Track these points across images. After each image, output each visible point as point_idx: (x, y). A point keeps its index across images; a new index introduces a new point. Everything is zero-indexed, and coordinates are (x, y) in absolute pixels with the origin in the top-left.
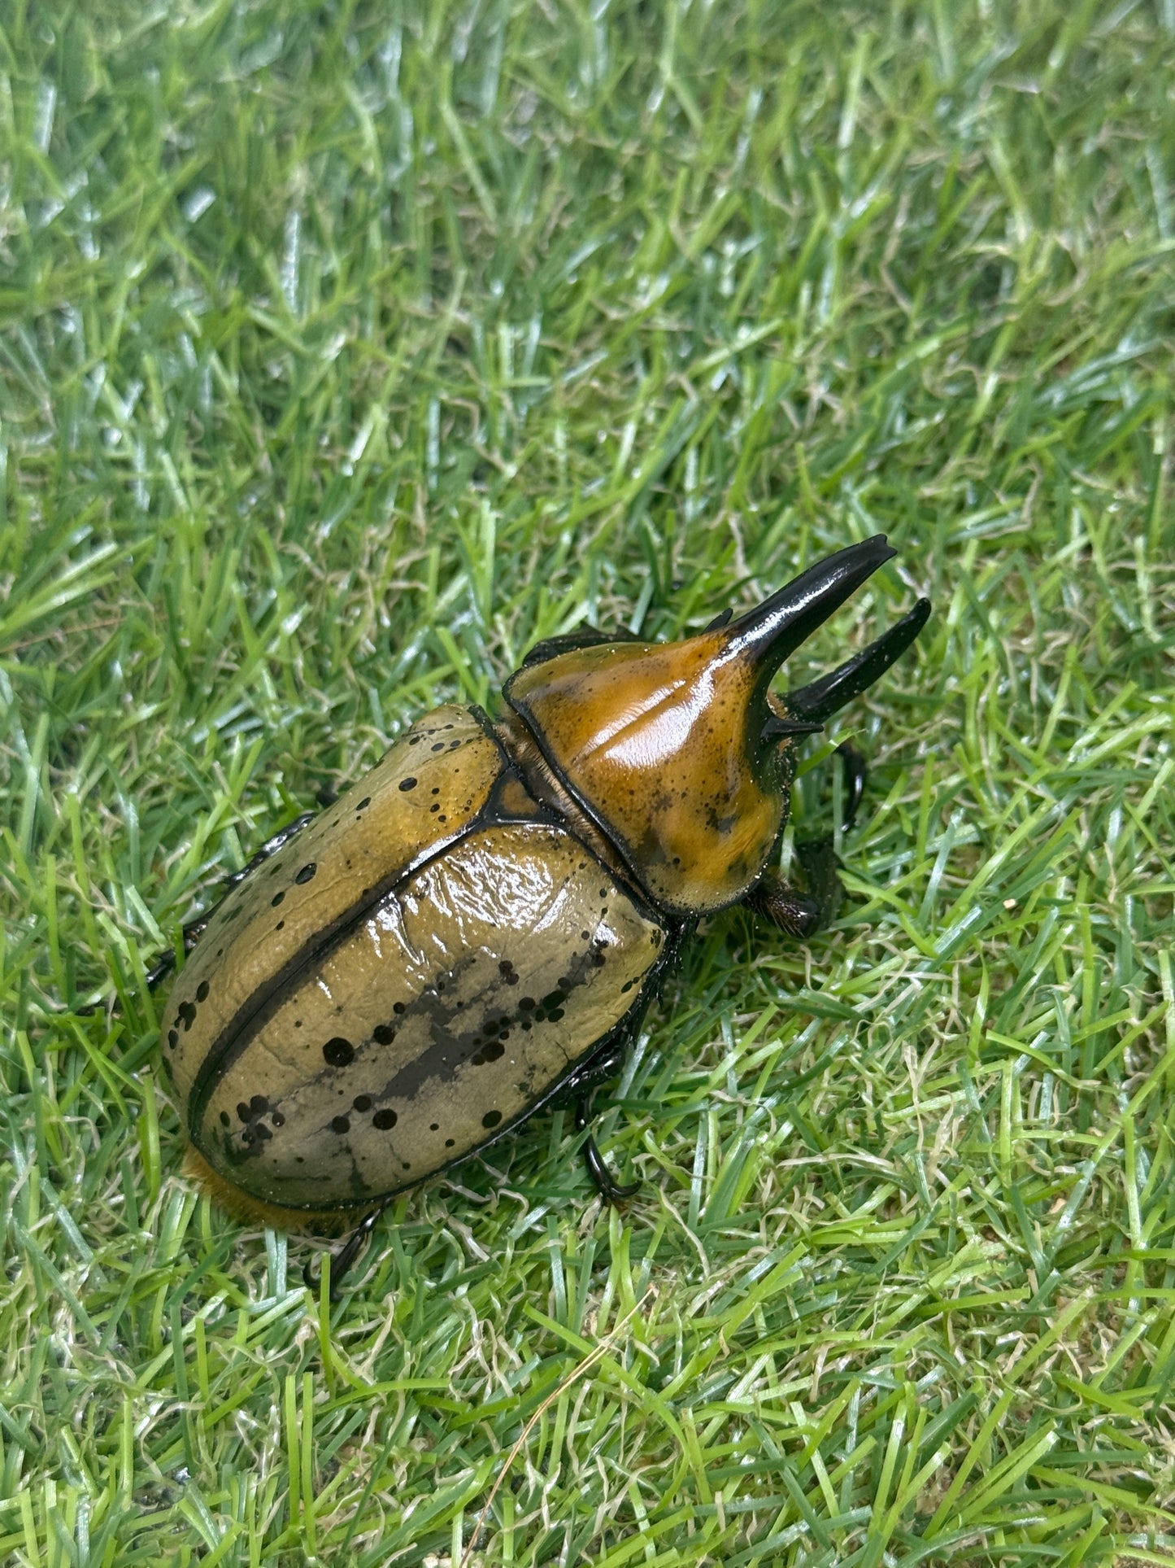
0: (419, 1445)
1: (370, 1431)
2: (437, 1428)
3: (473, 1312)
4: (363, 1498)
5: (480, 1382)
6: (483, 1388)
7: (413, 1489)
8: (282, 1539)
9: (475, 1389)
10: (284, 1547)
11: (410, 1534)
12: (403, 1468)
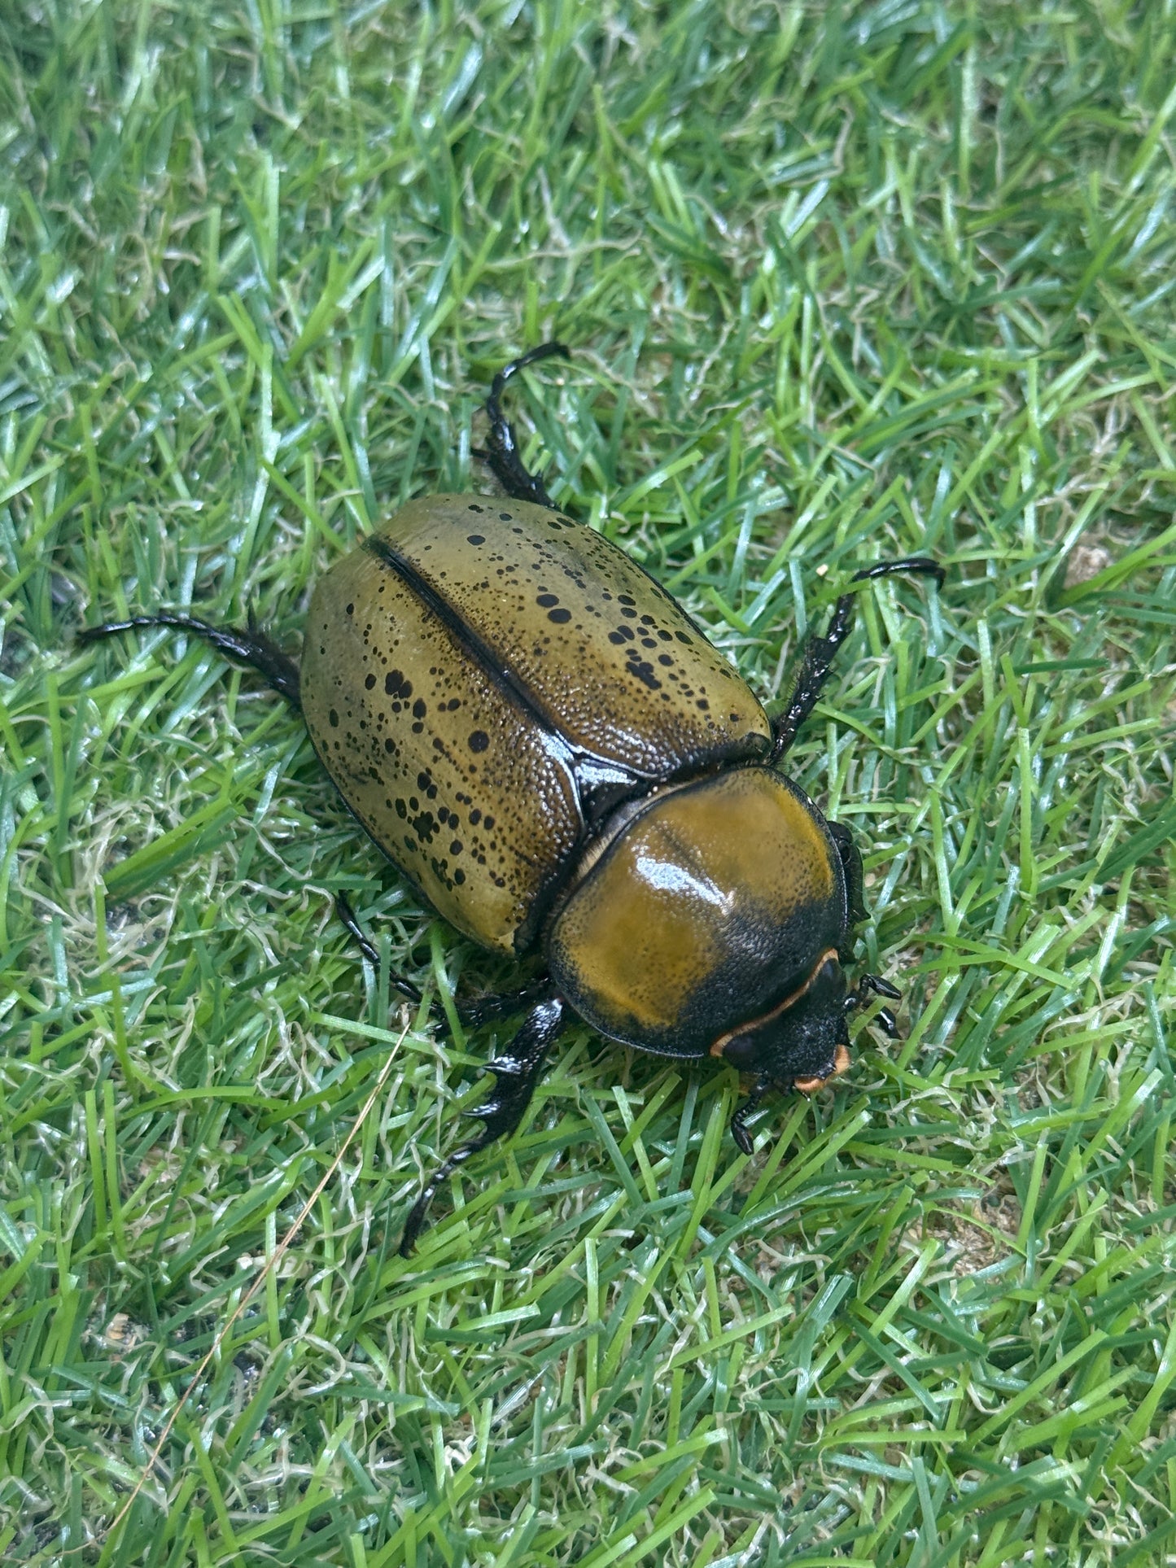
0: (229, 1147)
1: (176, 1135)
2: (248, 1126)
3: (280, 1011)
4: (172, 1201)
5: (291, 1080)
6: (293, 1087)
7: (224, 1191)
8: (90, 1246)
9: (285, 1088)
10: (93, 1253)
11: (222, 1236)
12: (214, 1169)
